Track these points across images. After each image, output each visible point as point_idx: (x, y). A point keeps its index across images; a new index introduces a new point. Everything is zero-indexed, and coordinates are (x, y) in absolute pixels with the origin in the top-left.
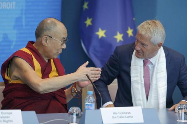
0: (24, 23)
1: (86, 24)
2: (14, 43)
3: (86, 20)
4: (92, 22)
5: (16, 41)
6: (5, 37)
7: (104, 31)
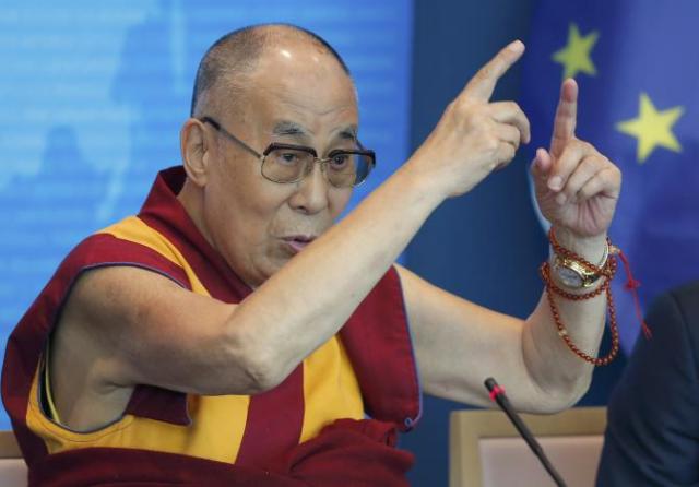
1: (560, 69)
4: (596, 55)
7: (671, 116)
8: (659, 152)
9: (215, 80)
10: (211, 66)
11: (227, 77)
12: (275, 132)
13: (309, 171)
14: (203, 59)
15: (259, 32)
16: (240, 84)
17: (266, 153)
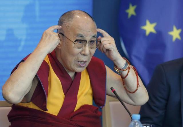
0: (37, 14)
1: (127, 14)
2: (23, 43)
3: (128, 8)
4: (136, 11)
5: (26, 40)
6: (10, 33)
7: (154, 25)
8: (151, 33)
9: (62, 24)
10: (62, 21)
11: (65, 23)
12: (77, 37)
13: (85, 46)
14: (60, 19)
15: (73, 12)
16: (68, 25)
17: (75, 42)
